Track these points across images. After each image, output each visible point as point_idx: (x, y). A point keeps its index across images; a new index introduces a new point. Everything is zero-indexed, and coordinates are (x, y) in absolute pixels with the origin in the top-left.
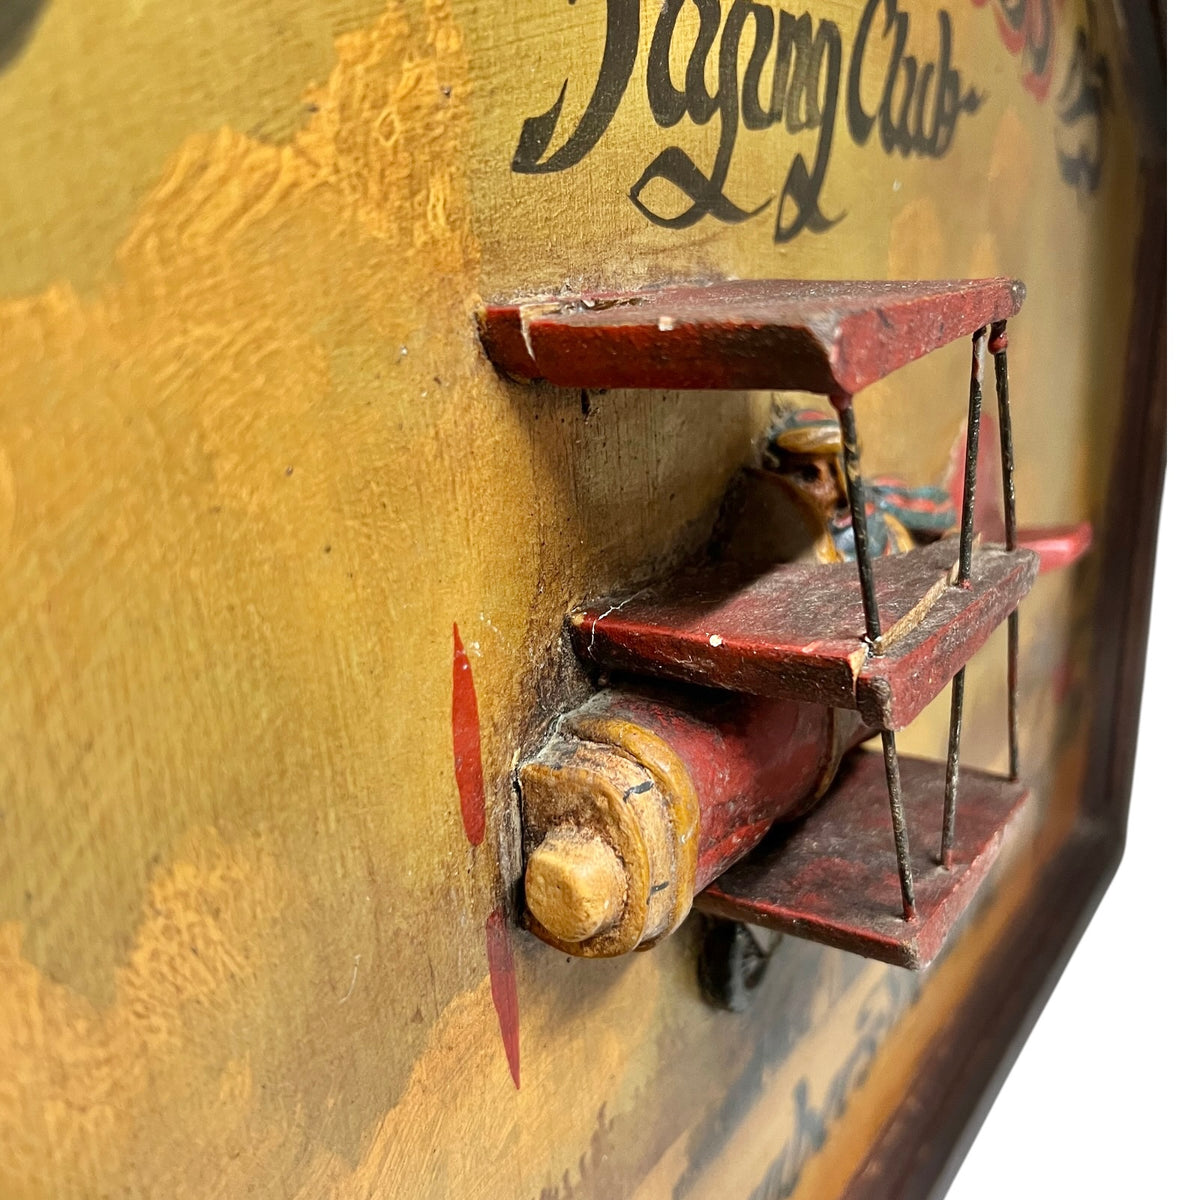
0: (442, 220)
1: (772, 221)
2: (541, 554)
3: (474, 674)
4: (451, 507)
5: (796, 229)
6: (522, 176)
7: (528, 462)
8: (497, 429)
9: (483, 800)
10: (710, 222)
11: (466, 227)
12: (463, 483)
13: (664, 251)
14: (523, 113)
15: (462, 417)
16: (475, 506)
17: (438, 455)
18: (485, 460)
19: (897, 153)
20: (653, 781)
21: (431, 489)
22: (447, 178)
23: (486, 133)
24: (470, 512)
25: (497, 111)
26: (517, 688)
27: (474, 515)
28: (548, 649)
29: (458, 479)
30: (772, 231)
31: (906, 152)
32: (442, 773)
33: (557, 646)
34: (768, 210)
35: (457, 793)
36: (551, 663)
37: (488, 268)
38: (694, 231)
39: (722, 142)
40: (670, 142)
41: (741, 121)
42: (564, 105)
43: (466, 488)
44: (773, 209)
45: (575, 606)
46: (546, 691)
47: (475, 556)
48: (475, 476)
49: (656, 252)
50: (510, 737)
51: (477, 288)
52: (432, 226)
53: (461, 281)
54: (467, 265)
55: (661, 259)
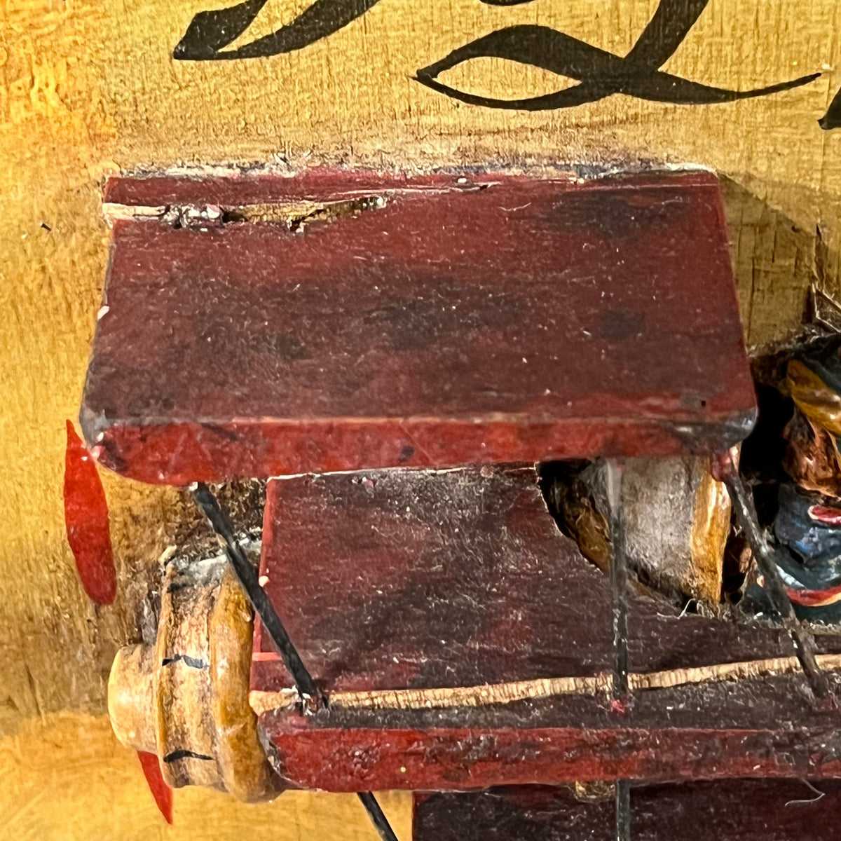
0: (54, 101)
4: (63, 327)
6: (191, 63)
11: (93, 106)
13: (496, 132)
14: (193, 7)
15: (84, 258)
20: (209, 663)
22: (61, 67)
25: (146, 8)
32: (47, 532)
35: (70, 554)
37: (127, 141)
49: (477, 133)
50: (159, 532)
51: (111, 158)
52: (38, 106)
53: (84, 152)
54: (94, 138)
55: (488, 141)
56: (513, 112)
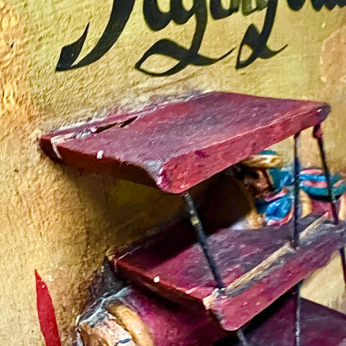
0: (13, 102)
1: (235, 59)
2: (88, 233)
3: (49, 289)
4: (28, 222)
5: (251, 60)
6: (62, 73)
7: (76, 195)
8: (56, 184)
9: (59, 339)
10: (190, 69)
11: (29, 101)
12: (35, 211)
13: (159, 88)
14: (60, 45)
15: (33, 183)
16: (44, 219)
17: (19, 201)
18: (49, 199)
19: (324, 9)
20: (131, 338)
21: (16, 217)
22: (14, 83)
23: (37, 58)
24: (41, 222)
25: (44, 47)
26: (76, 291)
27: (43, 222)
28: (95, 272)
29: (32, 209)
30: (235, 64)
31: (330, 8)
32: (33, 331)
33: (101, 269)
34: (231, 55)
35: (43, 337)
36: (97, 277)
37: (43, 117)
38: (180, 75)
39: (197, 29)
40: (160, 38)
41: (209, 17)
42: (88, 35)
43: (38, 212)
44: (235, 54)
45: (110, 252)
46: (95, 289)
47: (45, 240)
48: (43, 207)
49: (154, 89)
50: (73, 311)
51: (38, 127)
52: (7, 106)
53: (27, 126)
54: (30, 119)
55: (157, 92)
56: (163, 78)
